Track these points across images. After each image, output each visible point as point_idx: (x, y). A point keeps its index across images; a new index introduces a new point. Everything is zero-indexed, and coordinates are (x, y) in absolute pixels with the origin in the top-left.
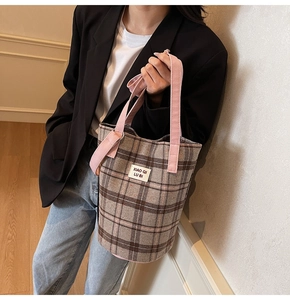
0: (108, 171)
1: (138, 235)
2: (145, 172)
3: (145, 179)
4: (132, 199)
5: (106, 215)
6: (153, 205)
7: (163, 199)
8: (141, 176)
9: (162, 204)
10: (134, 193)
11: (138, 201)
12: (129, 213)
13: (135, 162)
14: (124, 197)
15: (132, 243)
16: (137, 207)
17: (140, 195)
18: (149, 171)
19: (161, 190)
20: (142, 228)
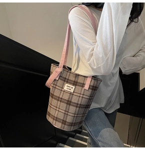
0: (54, 86)
1: (67, 117)
2: (72, 88)
3: (72, 91)
4: (65, 100)
5: (52, 106)
6: (75, 103)
7: (80, 101)
8: (70, 89)
9: (79, 103)
10: (66, 97)
11: (68, 101)
12: (63, 106)
13: (67, 82)
14: (62, 98)
15: (63, 120)
16: (67, 104)
17: (69, 98)
18: (74, 87)
19: (80, 97)
20: (69, 114)
